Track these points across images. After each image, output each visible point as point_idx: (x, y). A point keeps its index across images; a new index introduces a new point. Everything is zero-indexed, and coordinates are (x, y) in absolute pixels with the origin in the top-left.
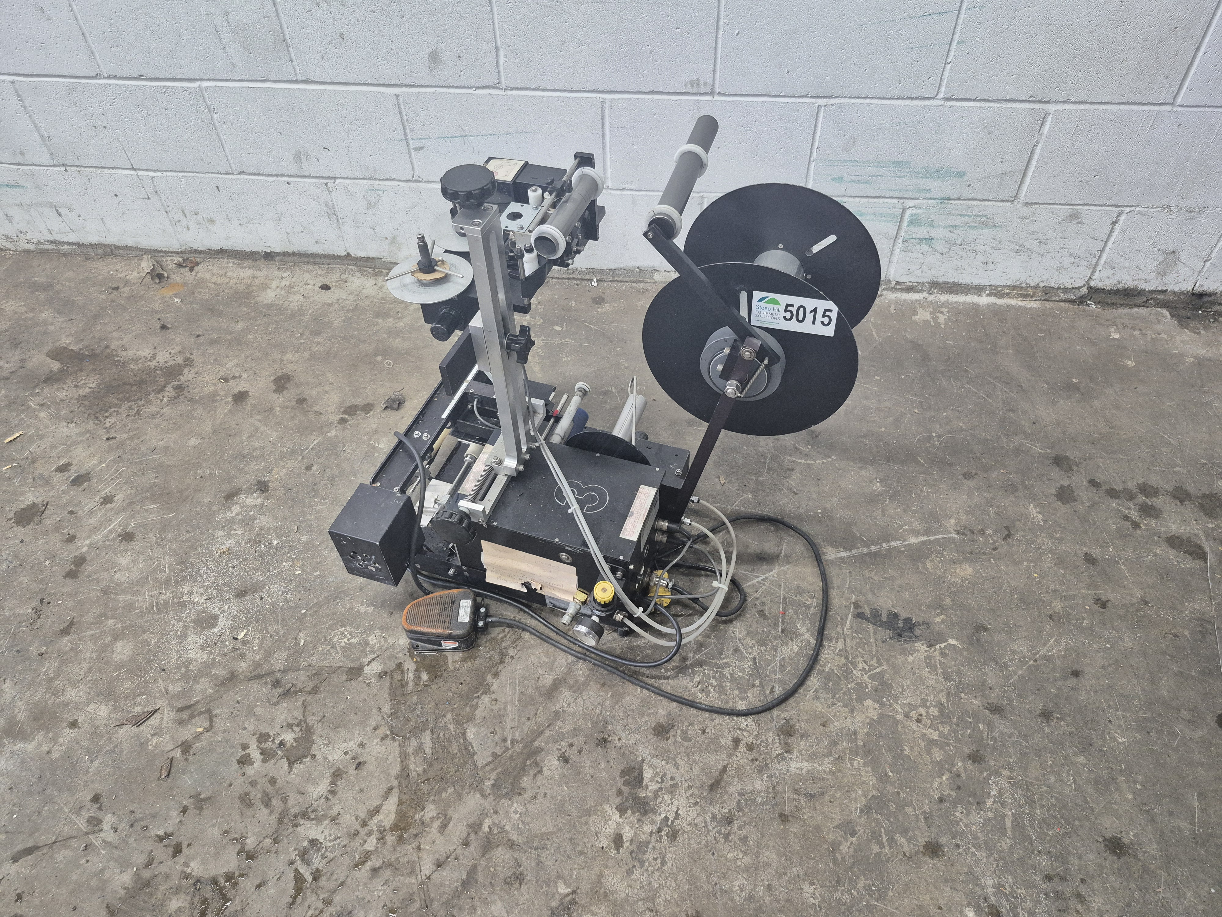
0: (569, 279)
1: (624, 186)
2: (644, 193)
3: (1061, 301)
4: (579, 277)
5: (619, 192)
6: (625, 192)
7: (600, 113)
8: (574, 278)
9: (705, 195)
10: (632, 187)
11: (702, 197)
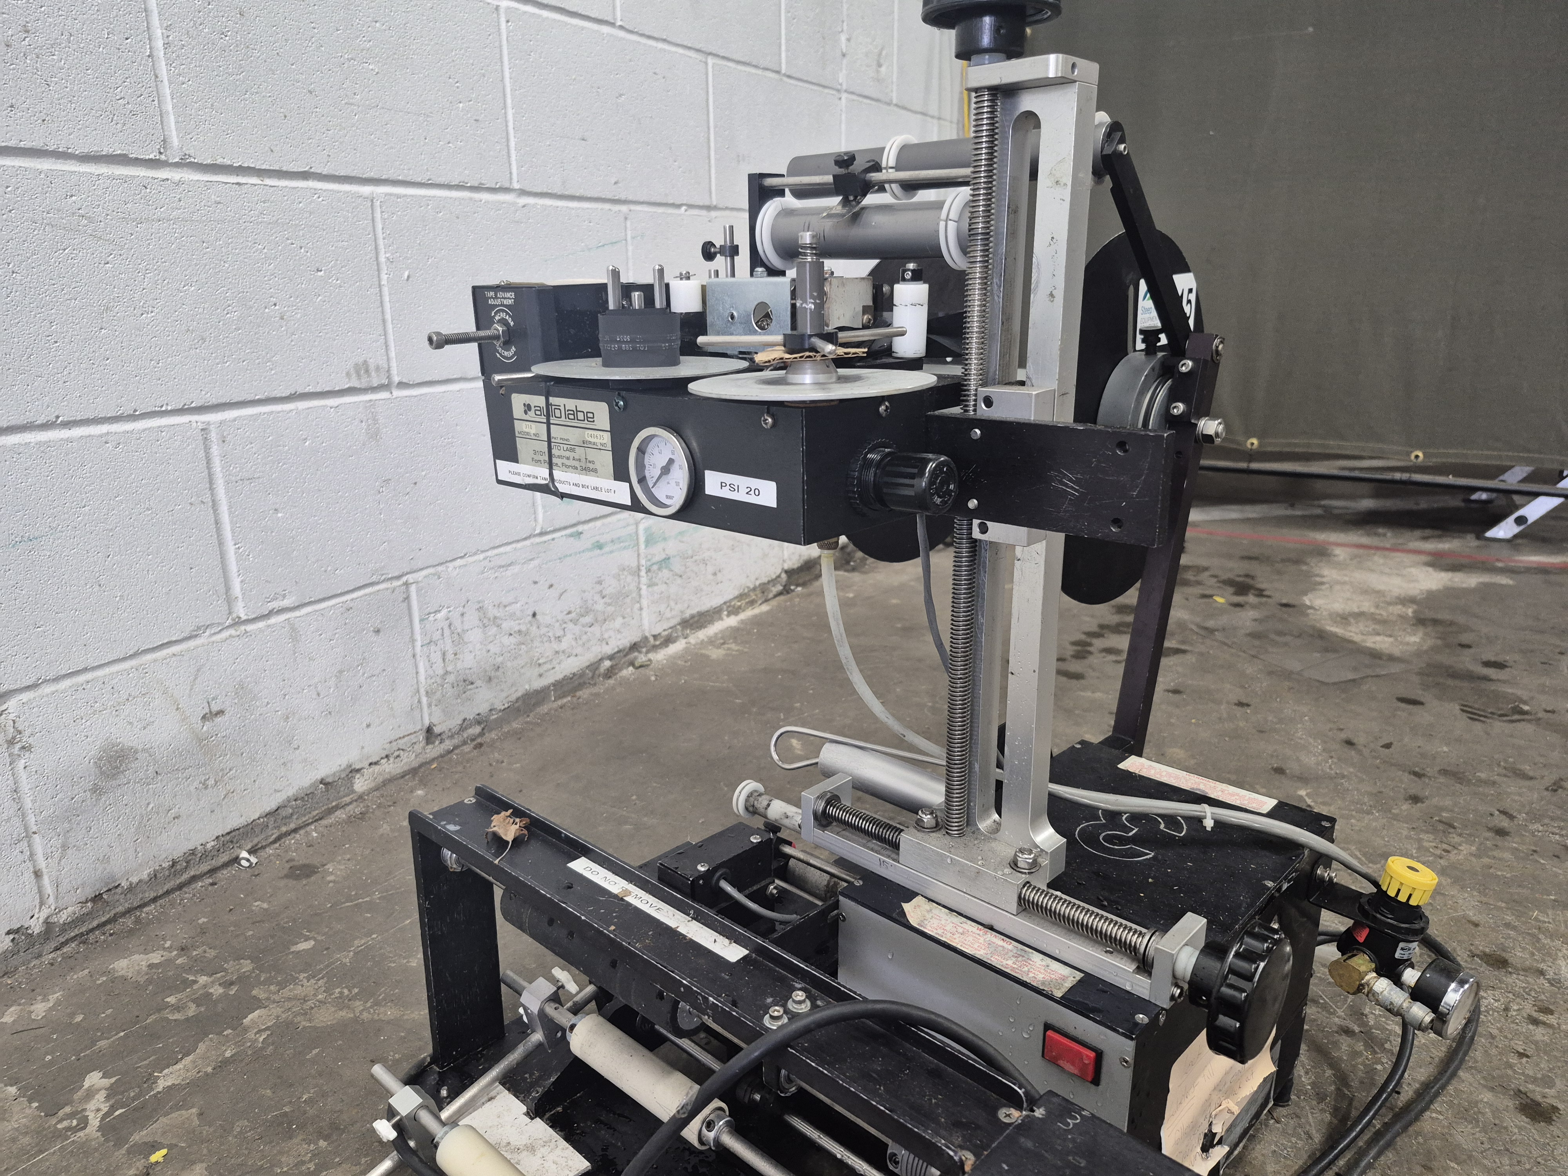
0: (180, 887)
1: (271, 606)
2: (309, 609)
3: (775, 596)
4: (205, 867)
5: (261, 624)
6: (273, 620)
7: (202, 454)
8: (194, 879)
9: (410, 578)
10: (286, 603)
11: (407, 584)
